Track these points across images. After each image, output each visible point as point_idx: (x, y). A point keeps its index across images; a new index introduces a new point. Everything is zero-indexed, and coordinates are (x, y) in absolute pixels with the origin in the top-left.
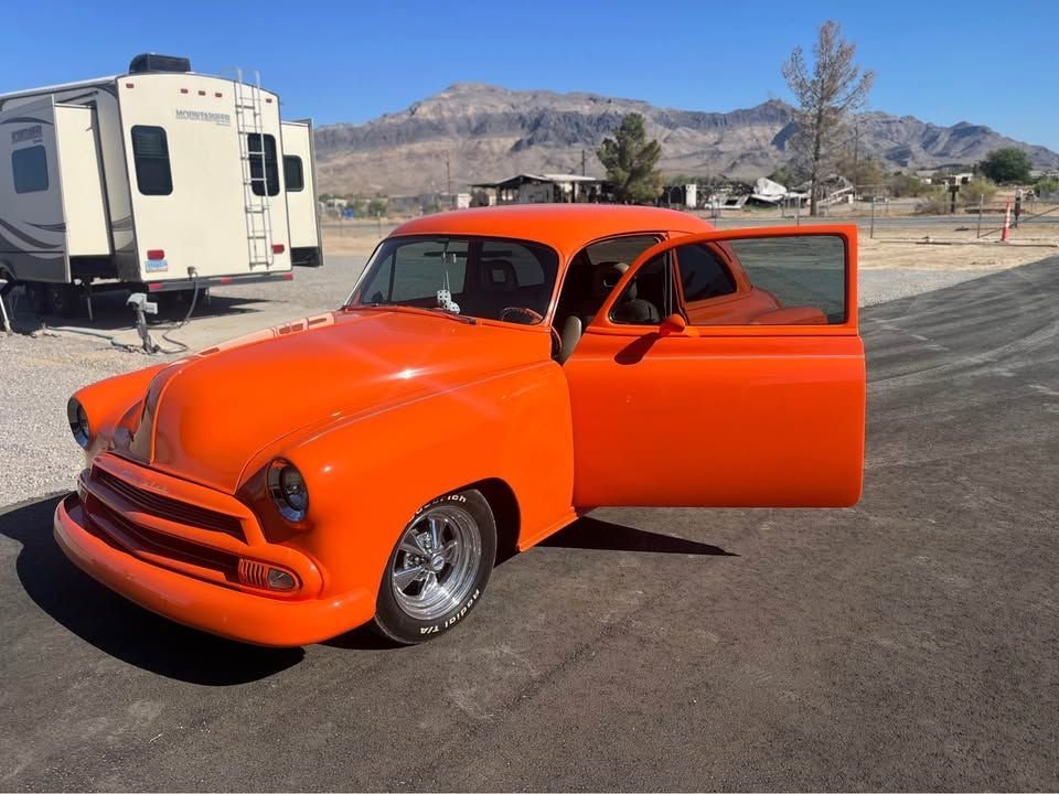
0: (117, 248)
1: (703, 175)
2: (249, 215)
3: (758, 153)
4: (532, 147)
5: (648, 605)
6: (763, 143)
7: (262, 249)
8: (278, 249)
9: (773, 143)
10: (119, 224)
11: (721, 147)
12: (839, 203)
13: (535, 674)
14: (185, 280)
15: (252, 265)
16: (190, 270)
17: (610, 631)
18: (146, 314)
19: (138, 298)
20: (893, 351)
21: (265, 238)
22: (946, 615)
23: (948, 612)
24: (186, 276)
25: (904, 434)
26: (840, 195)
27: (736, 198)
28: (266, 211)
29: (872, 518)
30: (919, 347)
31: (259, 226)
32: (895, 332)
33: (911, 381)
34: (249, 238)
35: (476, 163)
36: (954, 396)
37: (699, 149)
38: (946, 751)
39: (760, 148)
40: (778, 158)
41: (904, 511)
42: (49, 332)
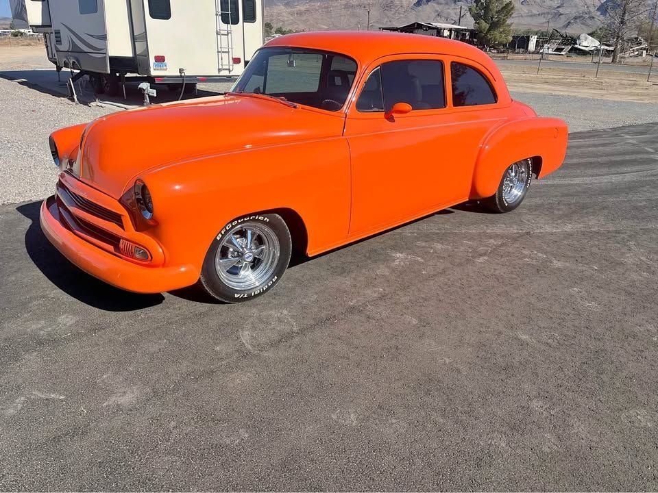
0: (137, 53)
1: (544, 30)
2: (219, 36)
3: (587, 16)
4: (429, 3)
5: (382, 297)
6: (592, 9)
7: (226, 60)
8: (237, 61)
9: (598, 10)
10: (138, 37)
11: (561, 10)
12: (635, 56)
13: (295, 329)
14: (177, 77)
15: (220, 70)
16: (181, 71)
17: (352, 310)
18: (149, 97)
19: (145, 85)
20: (627, 157)
21: (228, 52)
22: (573, 326)
23: (576, 324)
24: (179, 74)
25: (606, 212)
26: (637, 50)
27: (563, 47)
28: (230, 35)
29: (555, 262)
30: (646, 156)
31: (225, 44)
32: (634, 145)
33: (628, 177)
34: (218, 52)
35: (390, 14)
36: (654, 190)
37: (546, 11)
38: (531, 406)
39: (589, 12)
40: (600, 21)
41: (580, 259)
42: (99, 104)
